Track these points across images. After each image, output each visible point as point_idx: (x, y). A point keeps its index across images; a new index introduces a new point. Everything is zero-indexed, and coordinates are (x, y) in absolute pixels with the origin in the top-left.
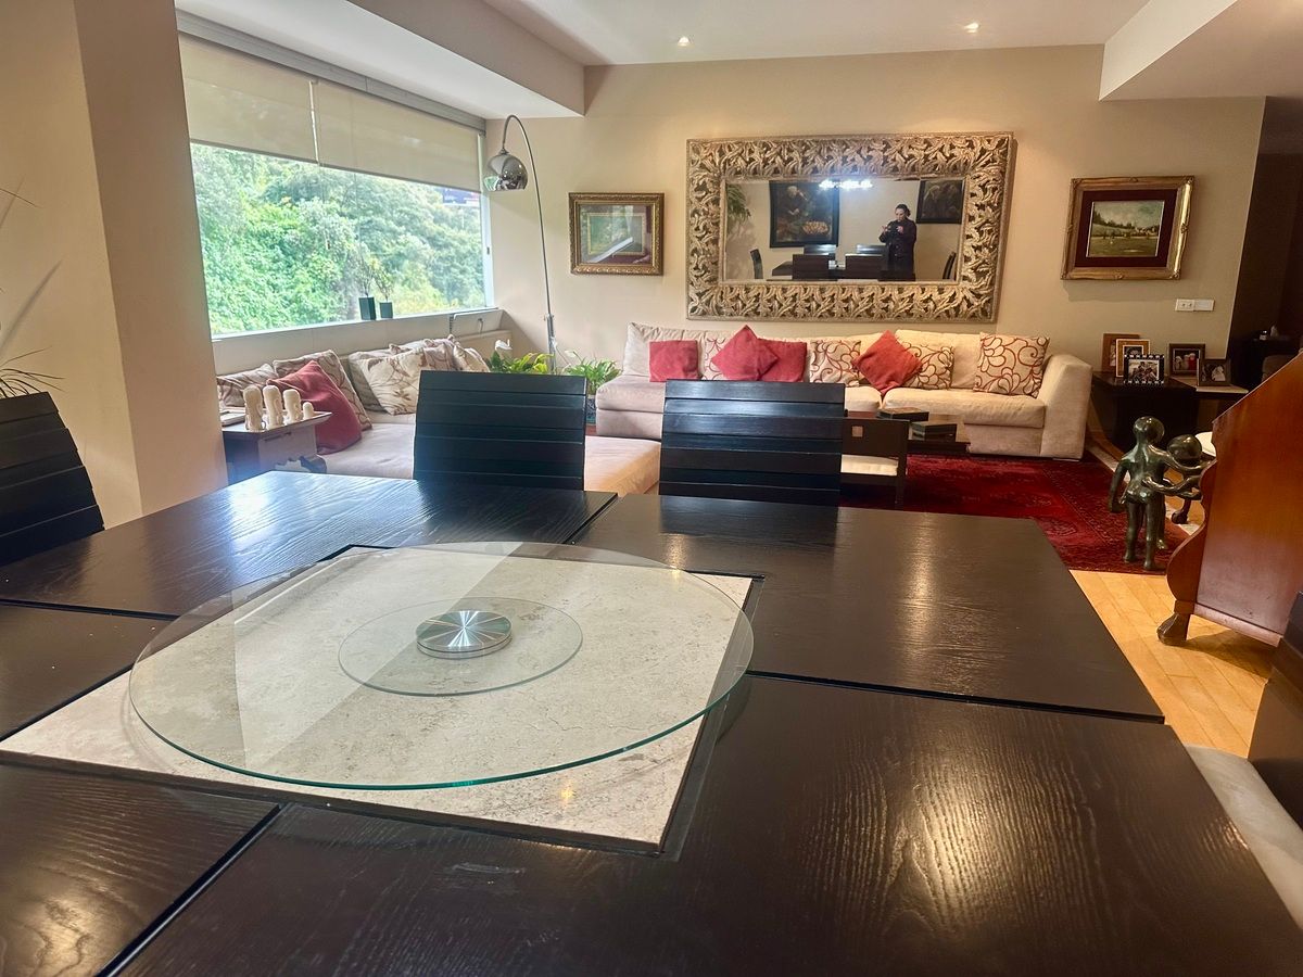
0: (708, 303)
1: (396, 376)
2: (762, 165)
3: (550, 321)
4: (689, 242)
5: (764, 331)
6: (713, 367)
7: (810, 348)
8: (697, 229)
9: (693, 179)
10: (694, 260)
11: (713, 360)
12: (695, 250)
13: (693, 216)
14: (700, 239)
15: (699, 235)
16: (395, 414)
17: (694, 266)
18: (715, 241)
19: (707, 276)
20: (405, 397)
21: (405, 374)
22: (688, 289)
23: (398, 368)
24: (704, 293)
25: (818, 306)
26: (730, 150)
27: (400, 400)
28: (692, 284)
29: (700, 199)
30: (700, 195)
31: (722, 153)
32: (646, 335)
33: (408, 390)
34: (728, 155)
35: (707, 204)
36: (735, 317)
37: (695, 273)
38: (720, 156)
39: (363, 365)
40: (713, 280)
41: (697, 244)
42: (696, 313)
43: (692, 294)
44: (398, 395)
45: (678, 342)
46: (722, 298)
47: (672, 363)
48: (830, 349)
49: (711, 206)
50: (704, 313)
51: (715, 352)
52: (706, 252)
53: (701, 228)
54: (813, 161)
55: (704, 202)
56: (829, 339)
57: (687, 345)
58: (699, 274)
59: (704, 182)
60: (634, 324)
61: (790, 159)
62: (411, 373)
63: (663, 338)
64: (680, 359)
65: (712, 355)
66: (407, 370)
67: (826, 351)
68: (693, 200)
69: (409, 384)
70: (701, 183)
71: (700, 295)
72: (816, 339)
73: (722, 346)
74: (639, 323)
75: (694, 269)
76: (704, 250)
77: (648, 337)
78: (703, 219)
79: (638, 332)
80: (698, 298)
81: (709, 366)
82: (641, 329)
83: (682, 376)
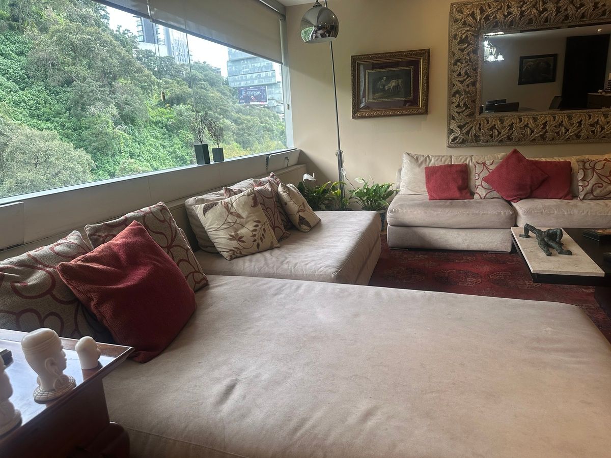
0: (468, 133)
1: (231, 219)
2: (518, 17)
3: (340, 155)
4: (451, 85)
5: (531, 154)
6: (484, 184)
7: (575, 165)
8: (460, 75)
9: (456, 35)
10: (456, 100)
11: (486, 179)
12: (457, 92)
13: (455, 64)
14: (462, 82)
15: (461, 79)
16: (231, 259)
17: (456, 104)
18: (474, 84)
19: (467, 112)
20: (240, 239)
21: (239, 216)
22: (449, 123)
23: (232, 210)
24: (464, 125)
25: (567, 130)
26: (490, 8)
27: (234, 244)
28: (453, 119)
29: (462, 50)
30: (463, 47)
31: (482, 11)
32: (420, 162)
33: (243, 231)
34: (489, 11)
35: (468, 54)
36: (490, 143)
37: (457, 110)
38: (481, 14)
39: (199, 209)
40: (471, 115)
41: (459, 86)
42: (455, 143)
43: (453, 126)
44: (233, 238)
45: (448, 166)
46: (480, 129)
47: (447, 184)
48: (598, 167)
49: (472, 55)
50: (463, 142)
51: (485, 173)
52: (467, 93)
53: (463, 73)
54: (566, 10)
55: (465, 52)
56: (594, 158)
57: (457, 168)
58: (461, 110)
59: (467, 37)
60: (408, 154)
61: (545, 10)
62: (244, 215)
63: (433, 163)
64: (454, 179)
65: (482, 176)
66: (240, 212)
67: (593, 168)
68: (456, 51)
69: (243, 226)
70: (464, 36)
71: (460, 127)
72: (579, 157)
73: (492, 167)
74: (412, 153)
75: (456, 107)
76: (465, 90)
77: (422, 163)
78: (465, 66)
79: (413, 160)
80: (458, 129)
81: (481, 185)
82: (415, 157)
83: (458, 195)
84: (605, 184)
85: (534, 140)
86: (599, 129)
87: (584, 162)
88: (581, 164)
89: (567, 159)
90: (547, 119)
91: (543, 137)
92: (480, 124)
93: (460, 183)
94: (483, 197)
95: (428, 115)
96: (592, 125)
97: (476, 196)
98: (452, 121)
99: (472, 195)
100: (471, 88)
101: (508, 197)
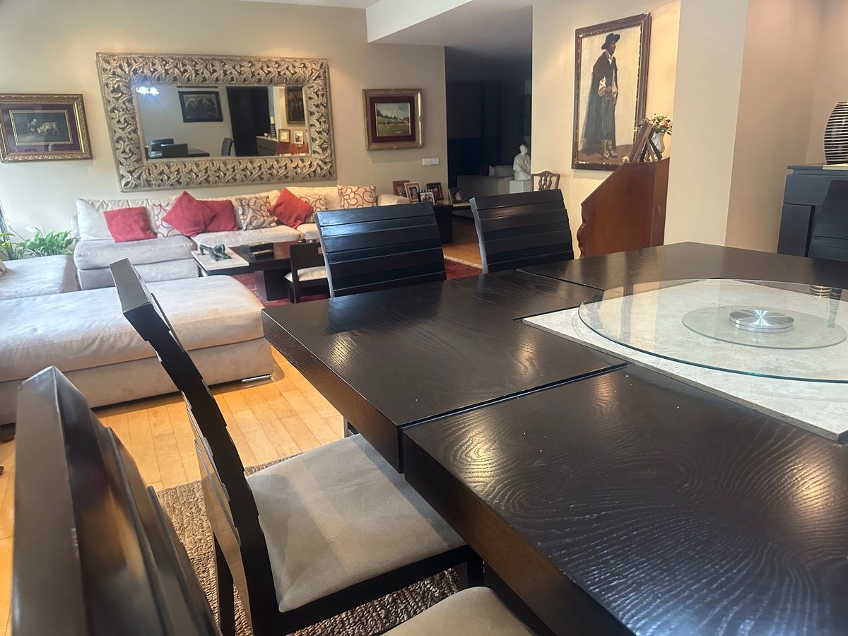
4: (113, 131)
8: (119, 122)
9: (107, 84)
10: (121, 145)
11: (164, 219)
12: (120, 138)
13: (112, 111)
15: (121, 126)
17: (122, 150)
18: (135, 131)
22: (118, 169)
24: (134, 171)
26: (136, 63)
28: (121, 164)
29: (117, 99)
34: (135, 66)
35: (124, 103)
36: (161, 188)
37: (124, 155)
38: (128, 66)
40: (139, 161)
41: (120, 133)
42: (129, 187)
43: (123, 172)
45: (126, 209)
46: (150, 174)
47: (130, 226)
48: (252, 203)
49: (127, 104)
50: (136, 186)
51: (163, 214)
52: (130, 140)
53: (122, 120)
55: (121, 101)
56: (247, 197)
57: (138, 211)
58: (127, 156)
59: (119, 86)
60: (82, 200)
63: (112, 207)
64: (136, 221)
65: (161, 216)
67: (248, 205)
68: (111, 99)
70: (116, 86)
71: (131, 172)
75: (122, 153)
77: (99, 208)
78: (123, 115)
79: (89, 206)
80: (129, 175)
81: (162, 225)
82: (90, 202)
83: (142, 235)
84: (258, 217)
85: (200, 183)
86: (249, 174)
87: (241, 200)
88: (239, 202)
89: (229, 198)
90: (208, 165)
91: (207, 180)
92: (149, 170)
93: (142, 224)
94: (165, 235)
95: (94, 161)
96: (243, 170)
97: (159, 235)
98: (121, 166)
99: (155, 235)
100: (133, 134)
101: (187, 232)
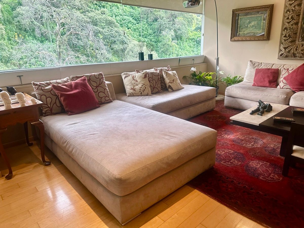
0: (289, 52)
1: (133, 82)
4: (283, 24)
6: (284, 81)
8: (288, 18)
10: (284, 33)
11: (285, 78)
12: (286, 28)
13: (286, 13)
14: (289, 23)
15: (288, 21)
16: (129, 96)
17: (284, 35)
19: (290, 40)
20: (134, 90)
21: (137, 81)
22: (280, 46)
23: (135, 79)
24: (287, 47)
27: (132, 91)
29: (291, 5)
30: (291, 3)
33: (136, 87)
35: (294, 7)
36: (301, 59)
37: (284, 38)
39: (123, 77)
40: (293, 42)
41: (287, 25)
42: (282, 56)
43: (282, 48)
44: (132, 89)
45: (269, 69)
46: (296, 50)
47: (264, 79)
49: (297, 7)
50: (287, 56)
51: (287, 74)
53: (290, 18)
55: (293, 5)
57: (273, 71)
58: (286, 39)
60: (251, 61)
62: (139, 81)
63: (263, 67)
64: (268, 77)
65: (284, 76)
66: (138, 79)
68: (288, 5)
69: (137, 85)
71: (285, 48)
73: (290, 72)
74: (254, 60)
75: (284, 37)
76: (290, 28)
77: (256, 66)
78: (291, 14)
79: (252, 65)
80: (284, 49)
81: (282, 81)
82: (253, 63)
83: (268, 85)
92: (297, 47)
93: (271, 78)
94: (281, 87)
95: (270, 41)
97: (278, 87)
98: (281, 44)
99: (277, 85)
100: (294, 26)
101: (293, 88)
